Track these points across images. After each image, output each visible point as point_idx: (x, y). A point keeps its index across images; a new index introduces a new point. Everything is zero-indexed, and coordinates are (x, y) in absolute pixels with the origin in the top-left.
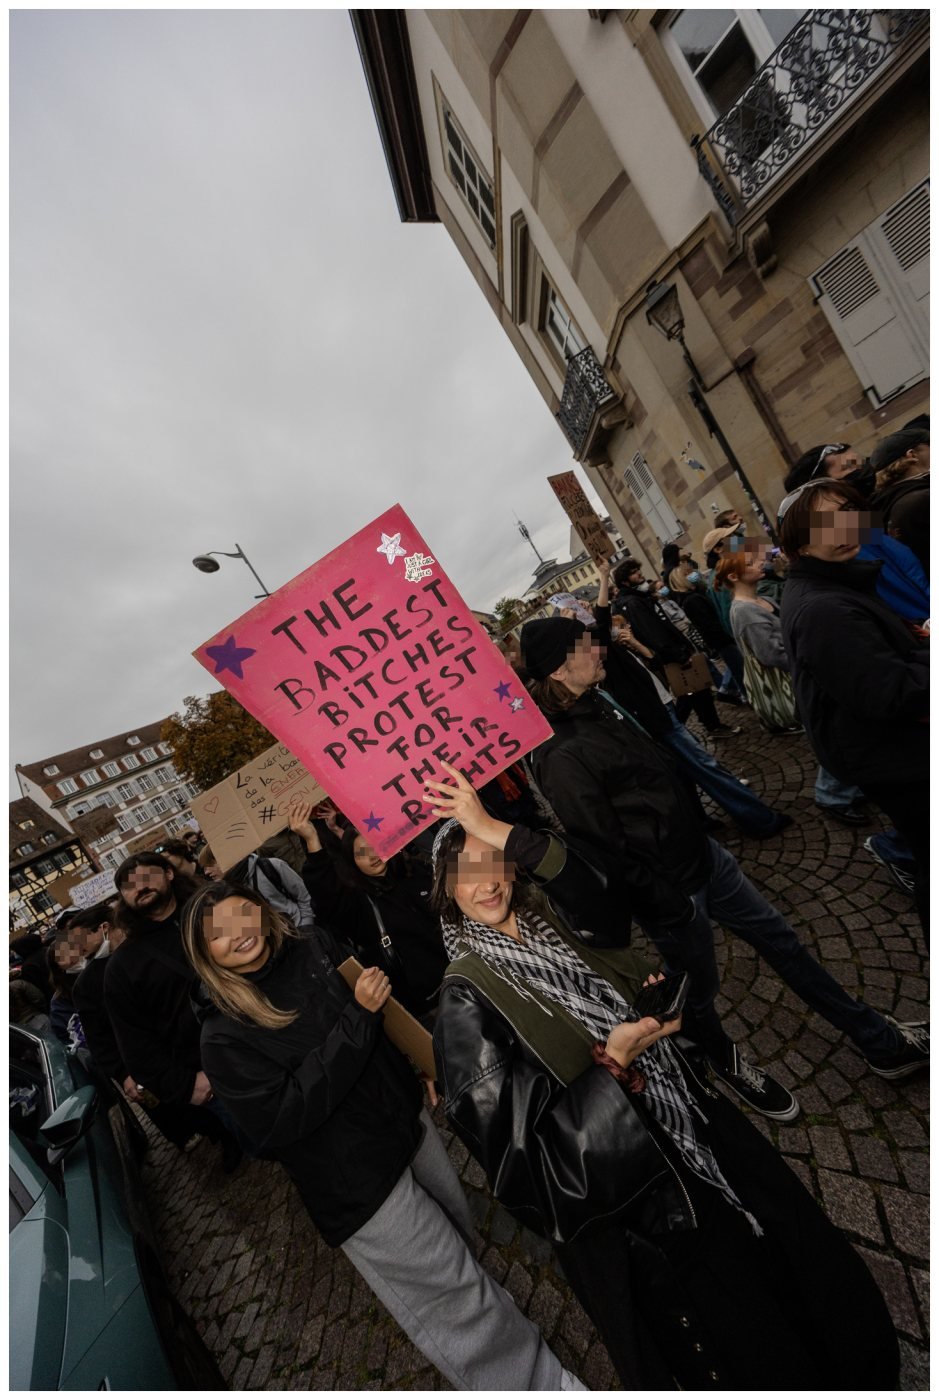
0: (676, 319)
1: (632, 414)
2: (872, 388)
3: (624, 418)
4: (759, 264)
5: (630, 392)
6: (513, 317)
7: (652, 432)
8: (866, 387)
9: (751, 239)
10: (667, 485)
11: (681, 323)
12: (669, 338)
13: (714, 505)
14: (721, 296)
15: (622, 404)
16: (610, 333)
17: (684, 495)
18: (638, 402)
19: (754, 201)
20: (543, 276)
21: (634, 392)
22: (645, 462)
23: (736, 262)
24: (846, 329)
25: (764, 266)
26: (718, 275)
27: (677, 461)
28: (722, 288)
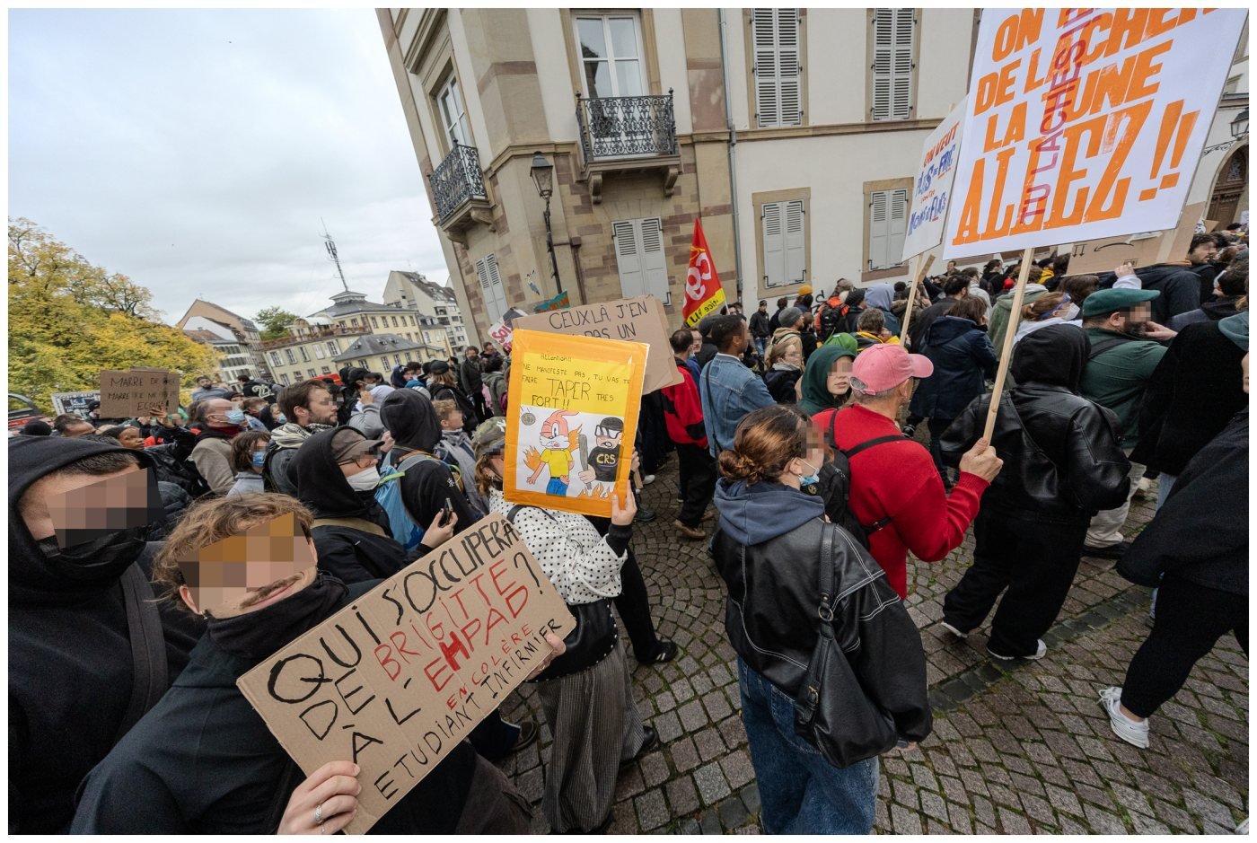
0: (548, 188)
1: (497, 223)
3: (490, 222)
4: (593, 195)
5: (500, 208)
7: (508, 246)
9: (593, 177)
10: (510, 290)
11: (550, 193)
12: (541, 195)
14: (571, 193)
15: (491, 210)
16: (497, 155)
18: (504, 217)
19: (598, 159)
20: (450, 59)
21: (503, 209)
22: (497, 264)
23: (583, 182)
24: (623, 261)
25: (595, 198)
26: (572, 181)
27: (522, 277)
28: (573, 190)
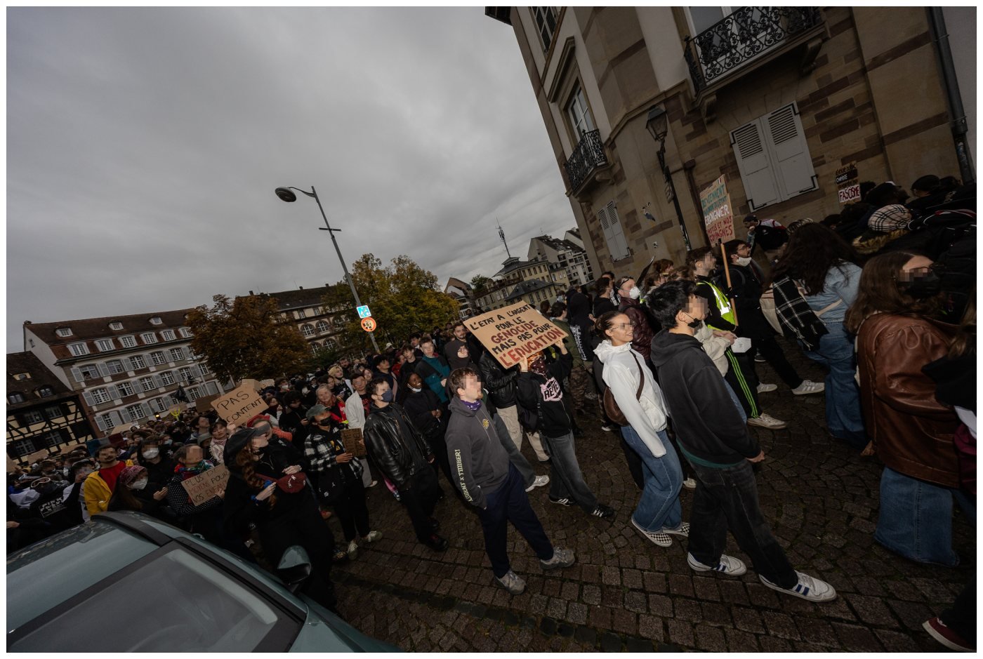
0: (663, 130)
1: (615, 177)
2: (751, 200)
3: (610, 178)
4: (707, 116)
5: (618, 164)
6: (548, 99)
7: (626, 191)
8: (748, 199)
9: (707, 101)
10: (626, 225)
11: (665, 134)
12: (656, 139)
13: (656, 243)
14: (683, 125)
15: (611, 169)
16: (615, 126)
17: (637, 233)
18: (621, 171)
19: (712, 81)
20: (577, 79)
21: (621, 164)
22: (616, 208)
23: (695, 111)
24: (743, 165)
25: (709, 118)
26: (683, 114)
27: (638, 211)
28: (685, 121)
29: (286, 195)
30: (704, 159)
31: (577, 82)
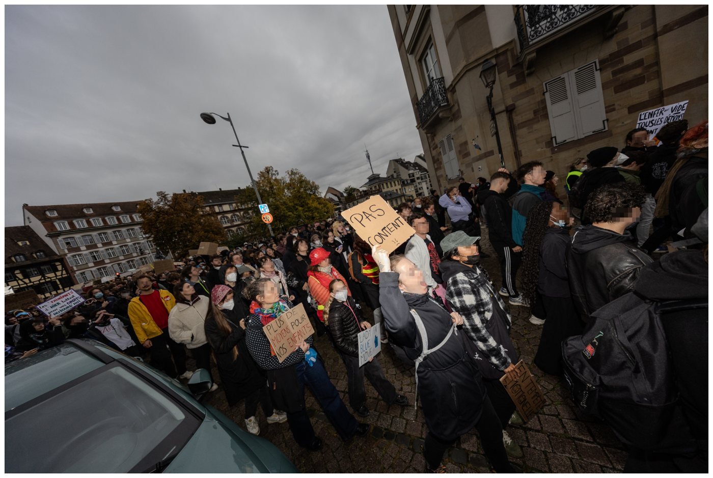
0: (492, 80)
1: (454, 115)
2: (555, 137)
3: (450, 116)
4: (527, 69)
5: (456, 105)
6: (407, 52)
7: (461, 126)
8: (553, 136)
9: (529, 57)
10: (460, 152)
11: (494, 82)
12: (486, 86)
13: (480, 167)
14: (508, 76)
15: (451, 109)
16: (456, 74)
17: (468, 159)
18: (459, 110)
19: (534, 41)
20: (430, 36)
21: (459, 105)
22: (453, 139)
23: (518, 65)
24: (553, 109)
25: (529, 71)
26: (509, 67)
27: (469, 143)
28: (510, 73)
29: (209, 119)
30: (522, 103)
31: (430, 39)
